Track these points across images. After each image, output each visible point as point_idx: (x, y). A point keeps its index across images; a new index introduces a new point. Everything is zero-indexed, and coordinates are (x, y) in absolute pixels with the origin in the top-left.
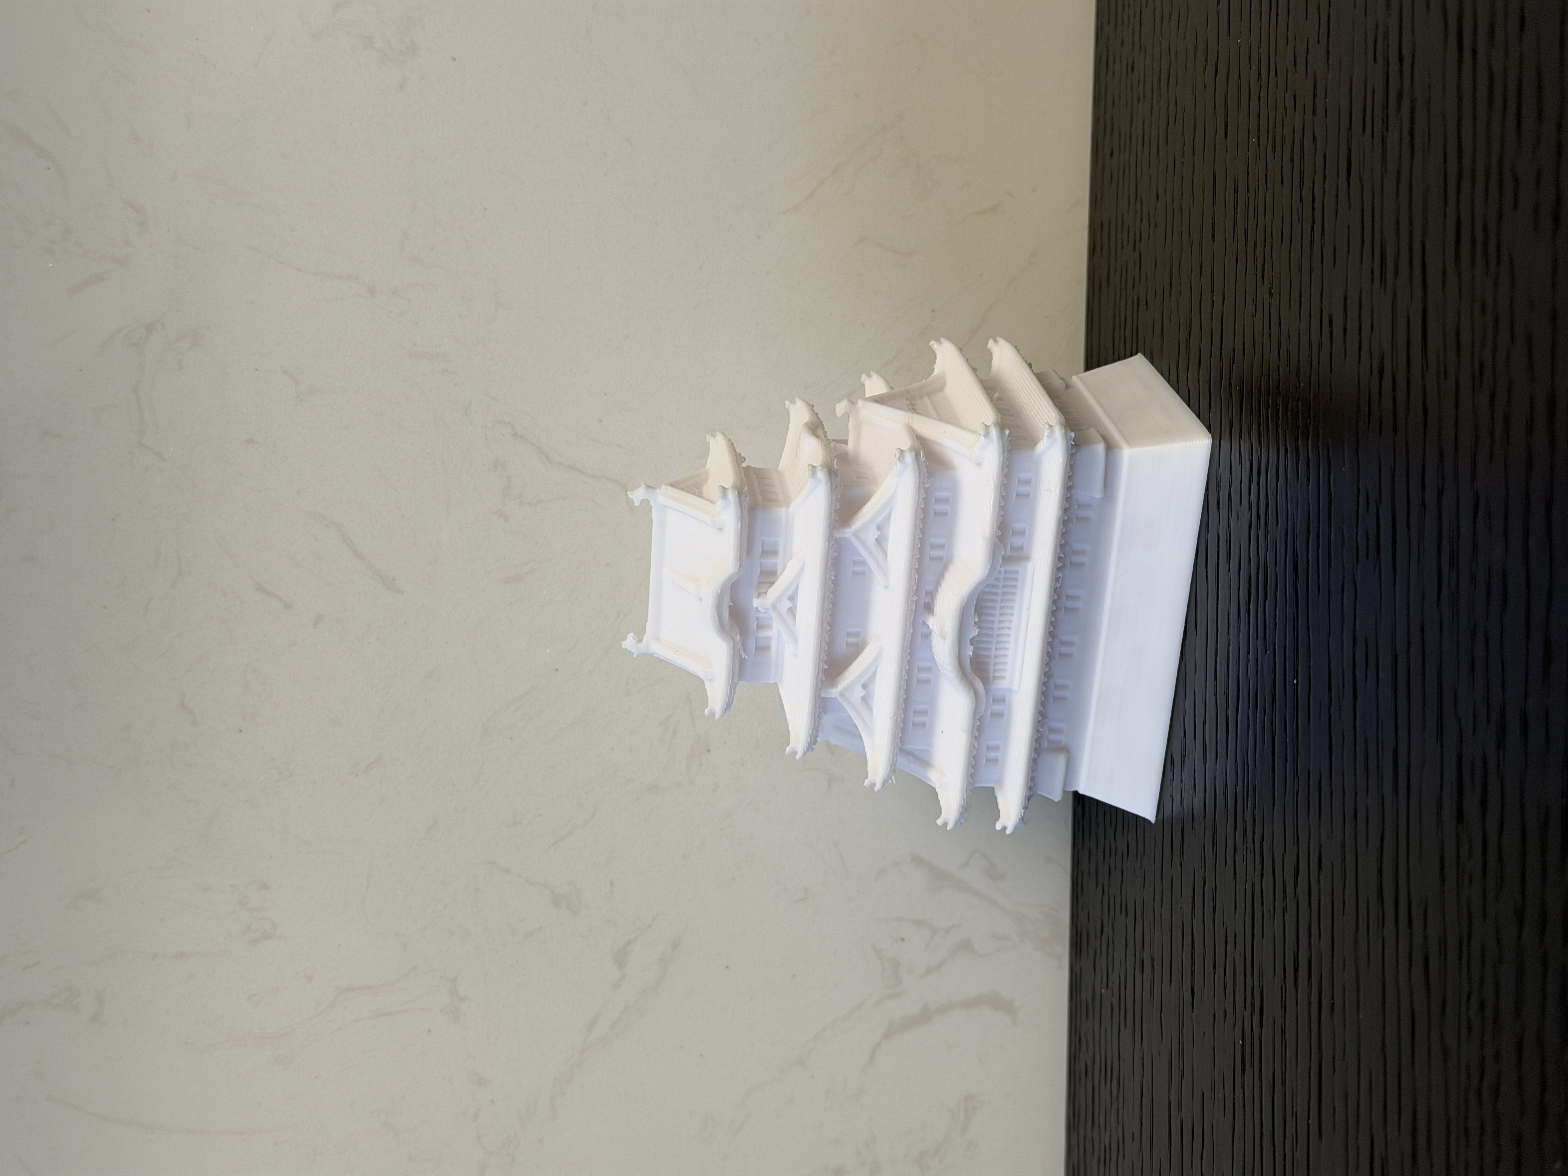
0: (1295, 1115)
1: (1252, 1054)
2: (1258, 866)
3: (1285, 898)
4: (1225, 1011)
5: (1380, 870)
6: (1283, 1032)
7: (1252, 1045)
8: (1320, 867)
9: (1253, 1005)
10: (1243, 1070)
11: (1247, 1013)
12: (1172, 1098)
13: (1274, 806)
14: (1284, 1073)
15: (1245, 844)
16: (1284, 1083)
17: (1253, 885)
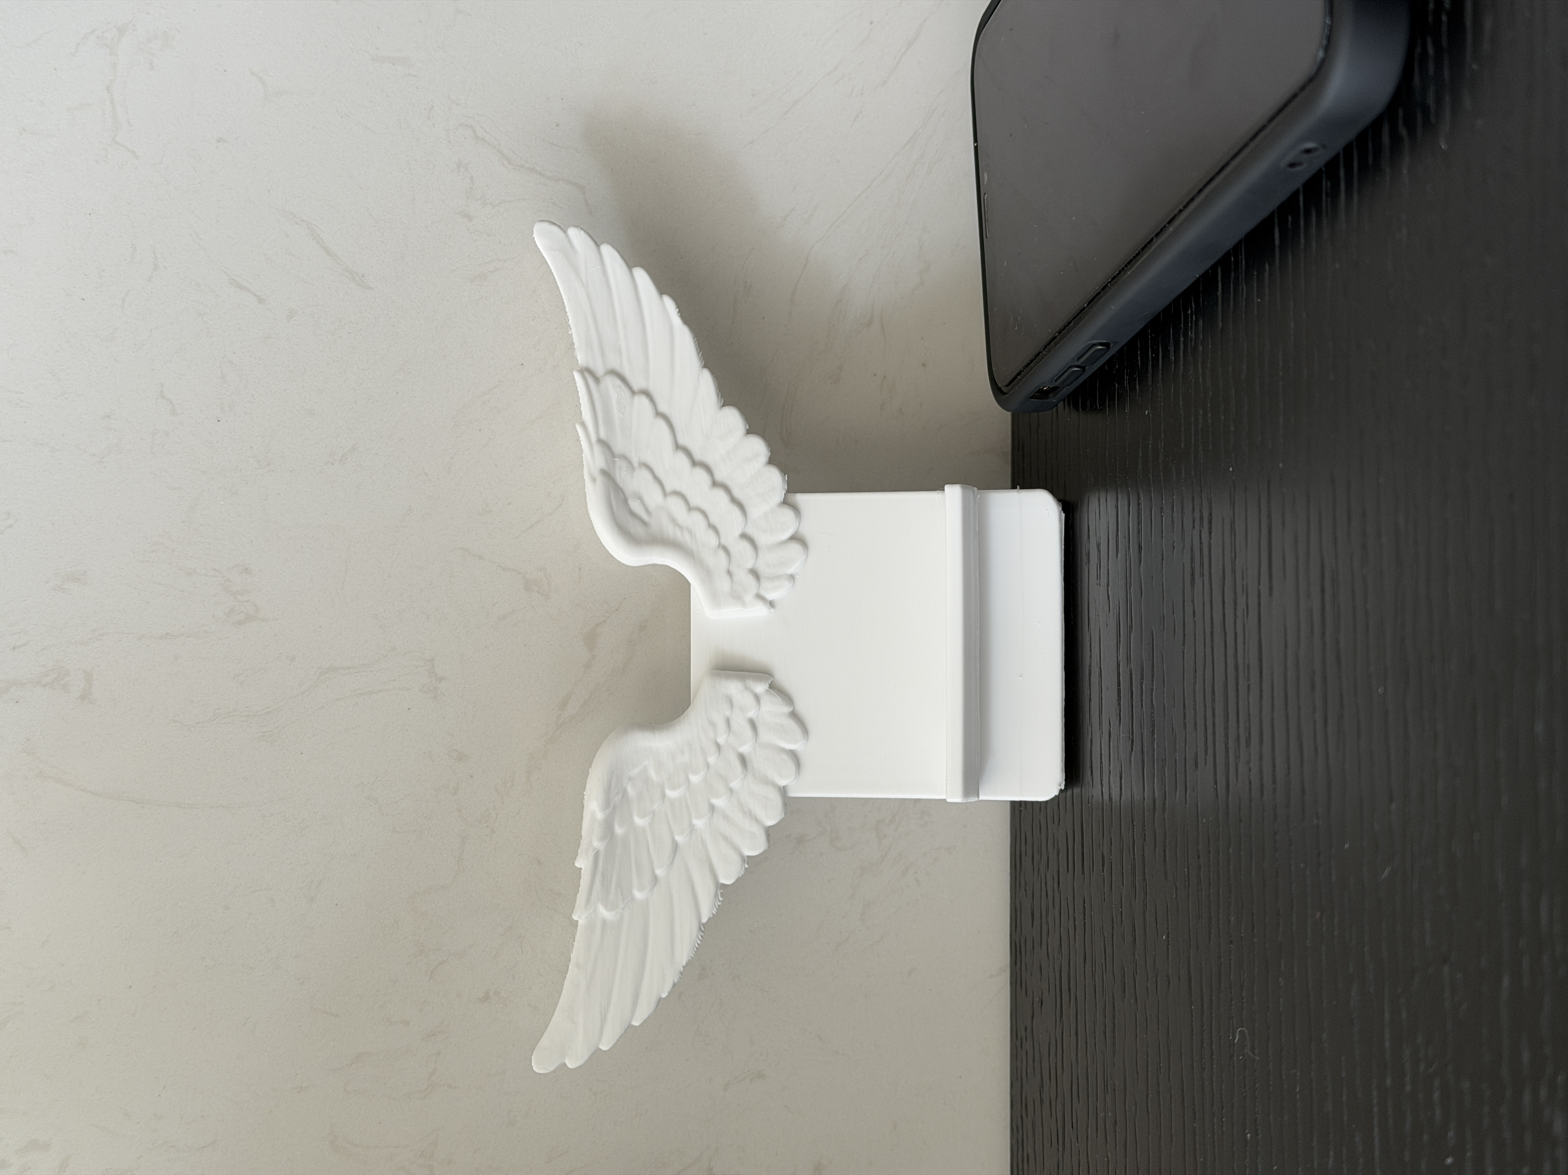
6: (1233, 523)
9: (1201, 522)
10: (1193, 585)
11: (1196, 532)
12: (1120, 658)
16: (1234, 571)
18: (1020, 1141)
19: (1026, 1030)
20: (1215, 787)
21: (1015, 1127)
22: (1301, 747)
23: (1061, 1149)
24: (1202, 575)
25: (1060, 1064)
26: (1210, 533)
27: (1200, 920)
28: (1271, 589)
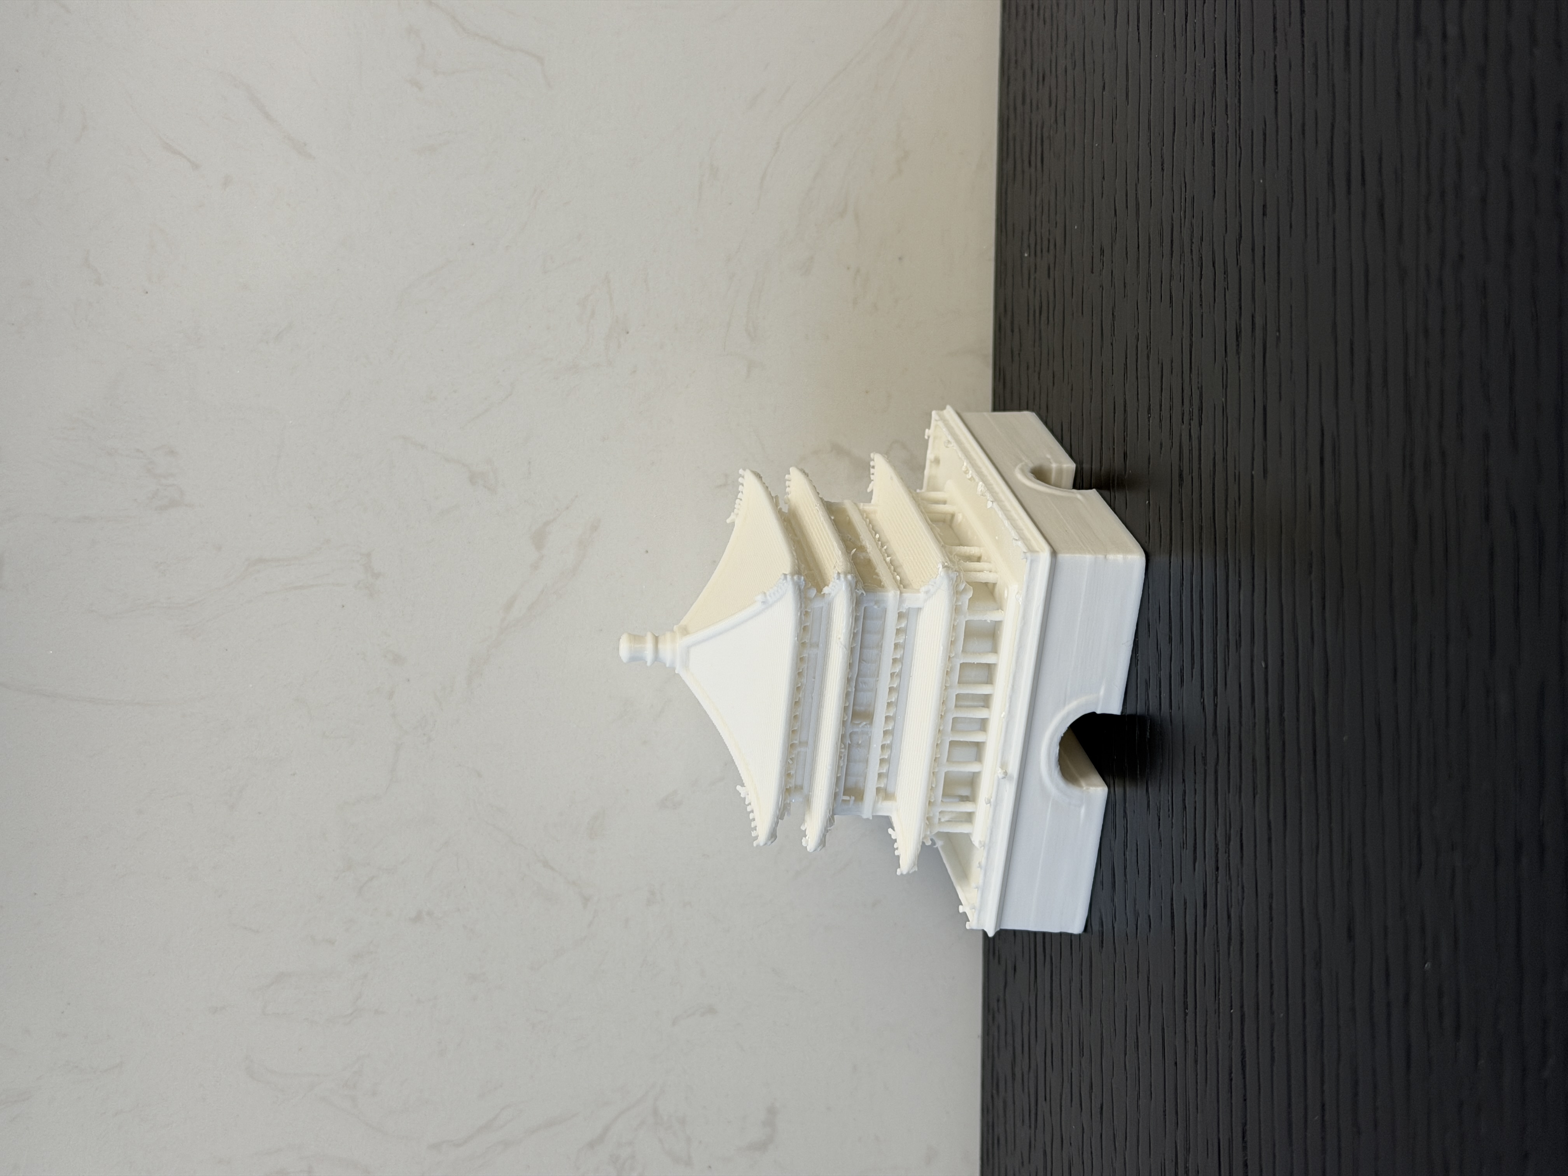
0: (1237, 479)
2: (1197, 269)
3: (1226, 279)
4: (1161, 444)
6: (1224, 409)
8: (1264, 214)
10: (1181, 485)
11: (1185, 427)
13: (1214, 196)
14: (1225, 452)
15: (1183, 261)
16: (1225, 459)
17: (1191, 293)
18: (991, 1124)
19: (998, 1001)
20: (1202, 700)
21: (985, 1111)
22: (1296, 640)
23: (1033, 1126)
24: (1191, 471)
25: (1033, 1031)
26: (1200, 424)
27: (1185, 849)
28: (1265, 471)
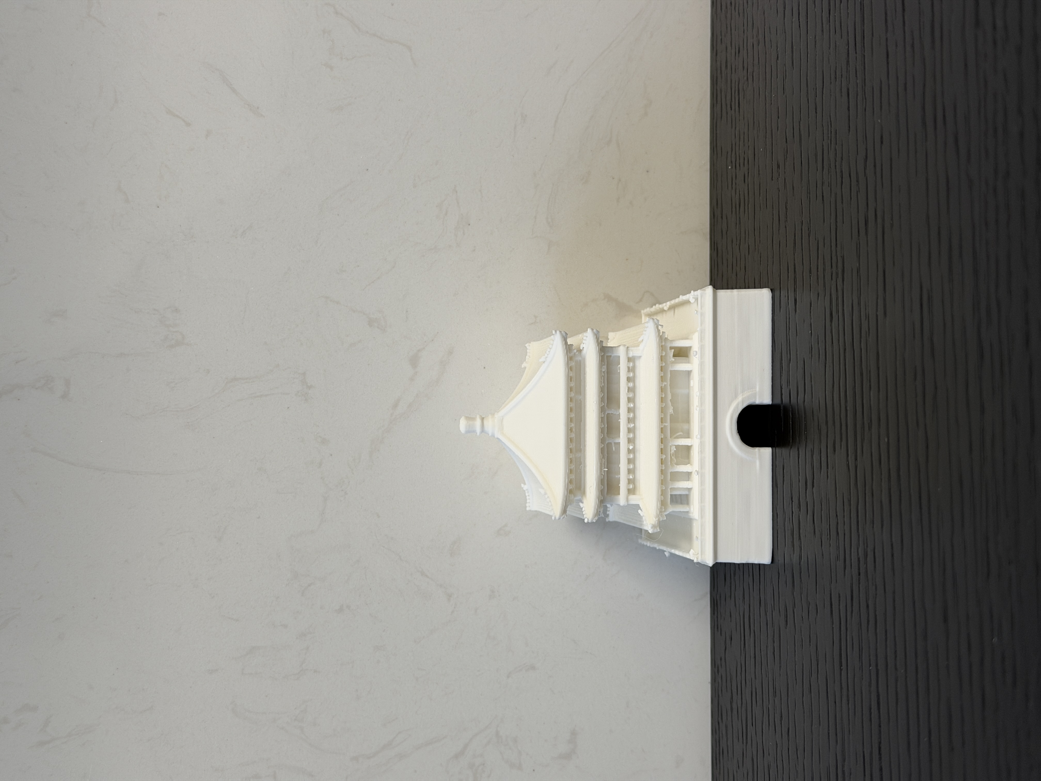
0: (867, 317)
1: (837, 305)
2: (839, 179)
3: (858, 185)
4: (818, 293)
5: (923, 108)
7: (837, 299)
8: (882, 143)
9: (837, 274)
10: (831, 321)
13: (849, 130)
14: (859, 298)
15: (830, 173)
16: (859, 304)
17: (836, 194)
18: (718, 739)
19: (721, 659)
20: (848, 463)
21: (714, 732)
22: (907, 424)
23: (745, 742)
25: (744, 679)
